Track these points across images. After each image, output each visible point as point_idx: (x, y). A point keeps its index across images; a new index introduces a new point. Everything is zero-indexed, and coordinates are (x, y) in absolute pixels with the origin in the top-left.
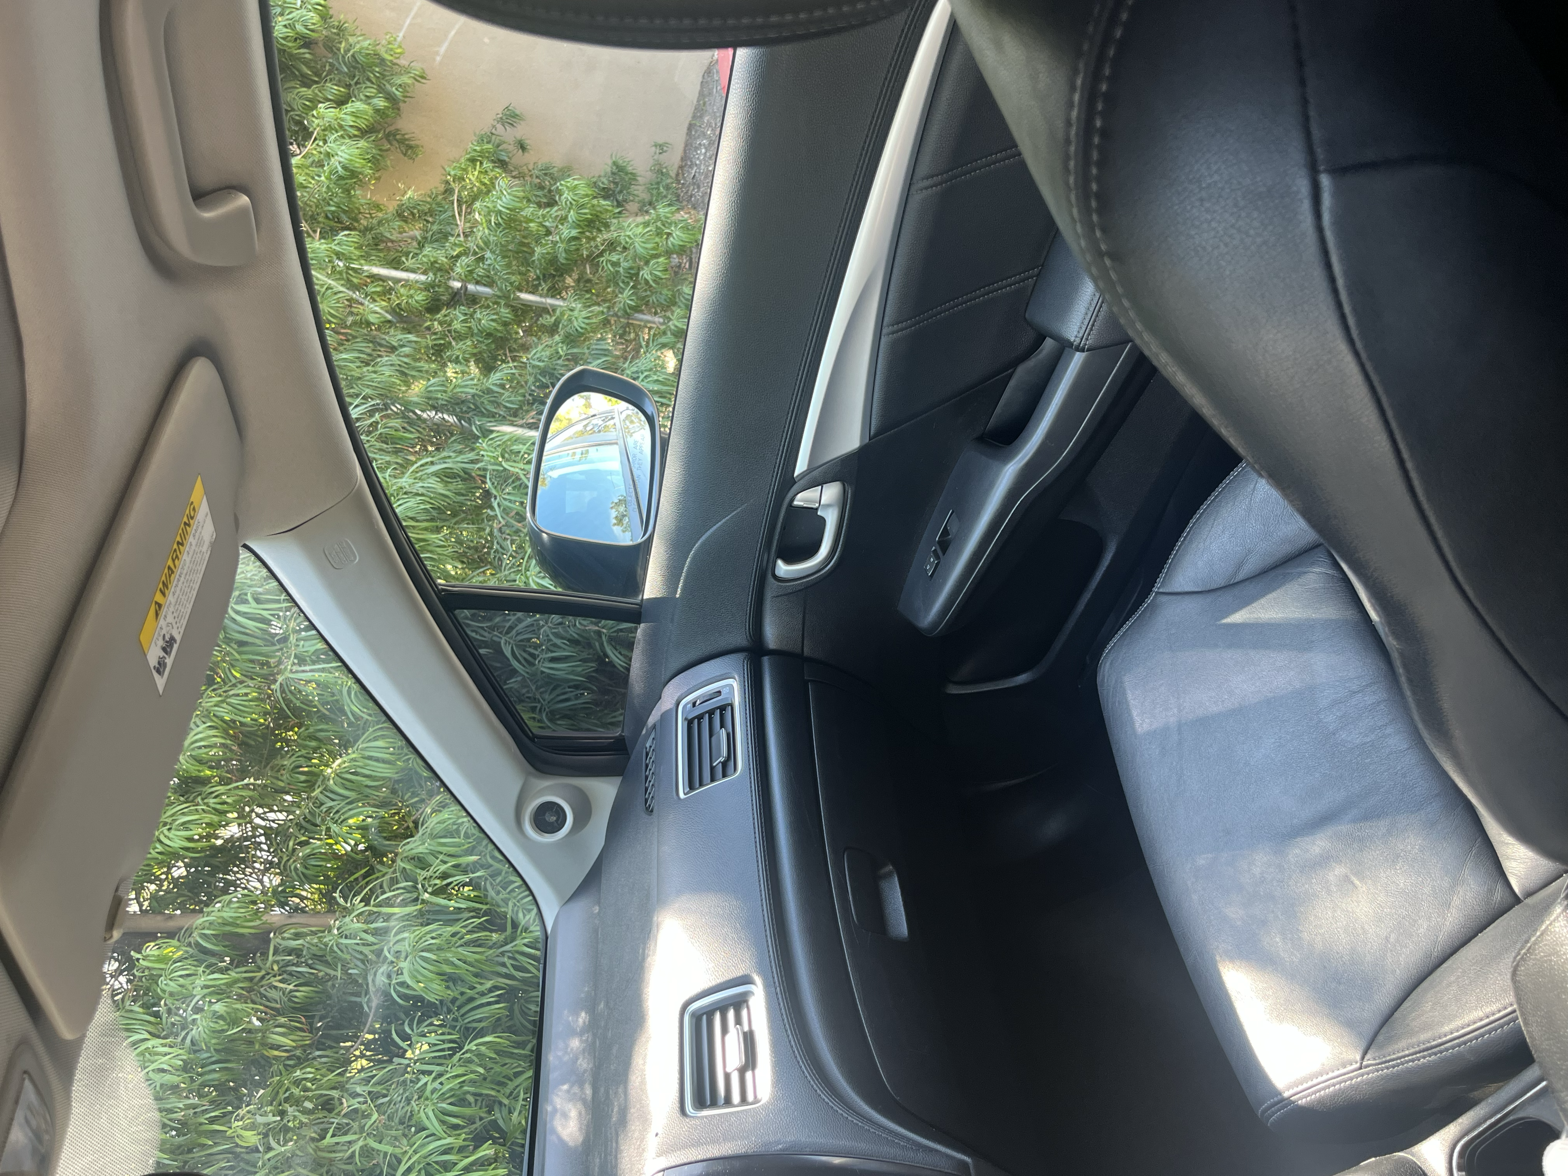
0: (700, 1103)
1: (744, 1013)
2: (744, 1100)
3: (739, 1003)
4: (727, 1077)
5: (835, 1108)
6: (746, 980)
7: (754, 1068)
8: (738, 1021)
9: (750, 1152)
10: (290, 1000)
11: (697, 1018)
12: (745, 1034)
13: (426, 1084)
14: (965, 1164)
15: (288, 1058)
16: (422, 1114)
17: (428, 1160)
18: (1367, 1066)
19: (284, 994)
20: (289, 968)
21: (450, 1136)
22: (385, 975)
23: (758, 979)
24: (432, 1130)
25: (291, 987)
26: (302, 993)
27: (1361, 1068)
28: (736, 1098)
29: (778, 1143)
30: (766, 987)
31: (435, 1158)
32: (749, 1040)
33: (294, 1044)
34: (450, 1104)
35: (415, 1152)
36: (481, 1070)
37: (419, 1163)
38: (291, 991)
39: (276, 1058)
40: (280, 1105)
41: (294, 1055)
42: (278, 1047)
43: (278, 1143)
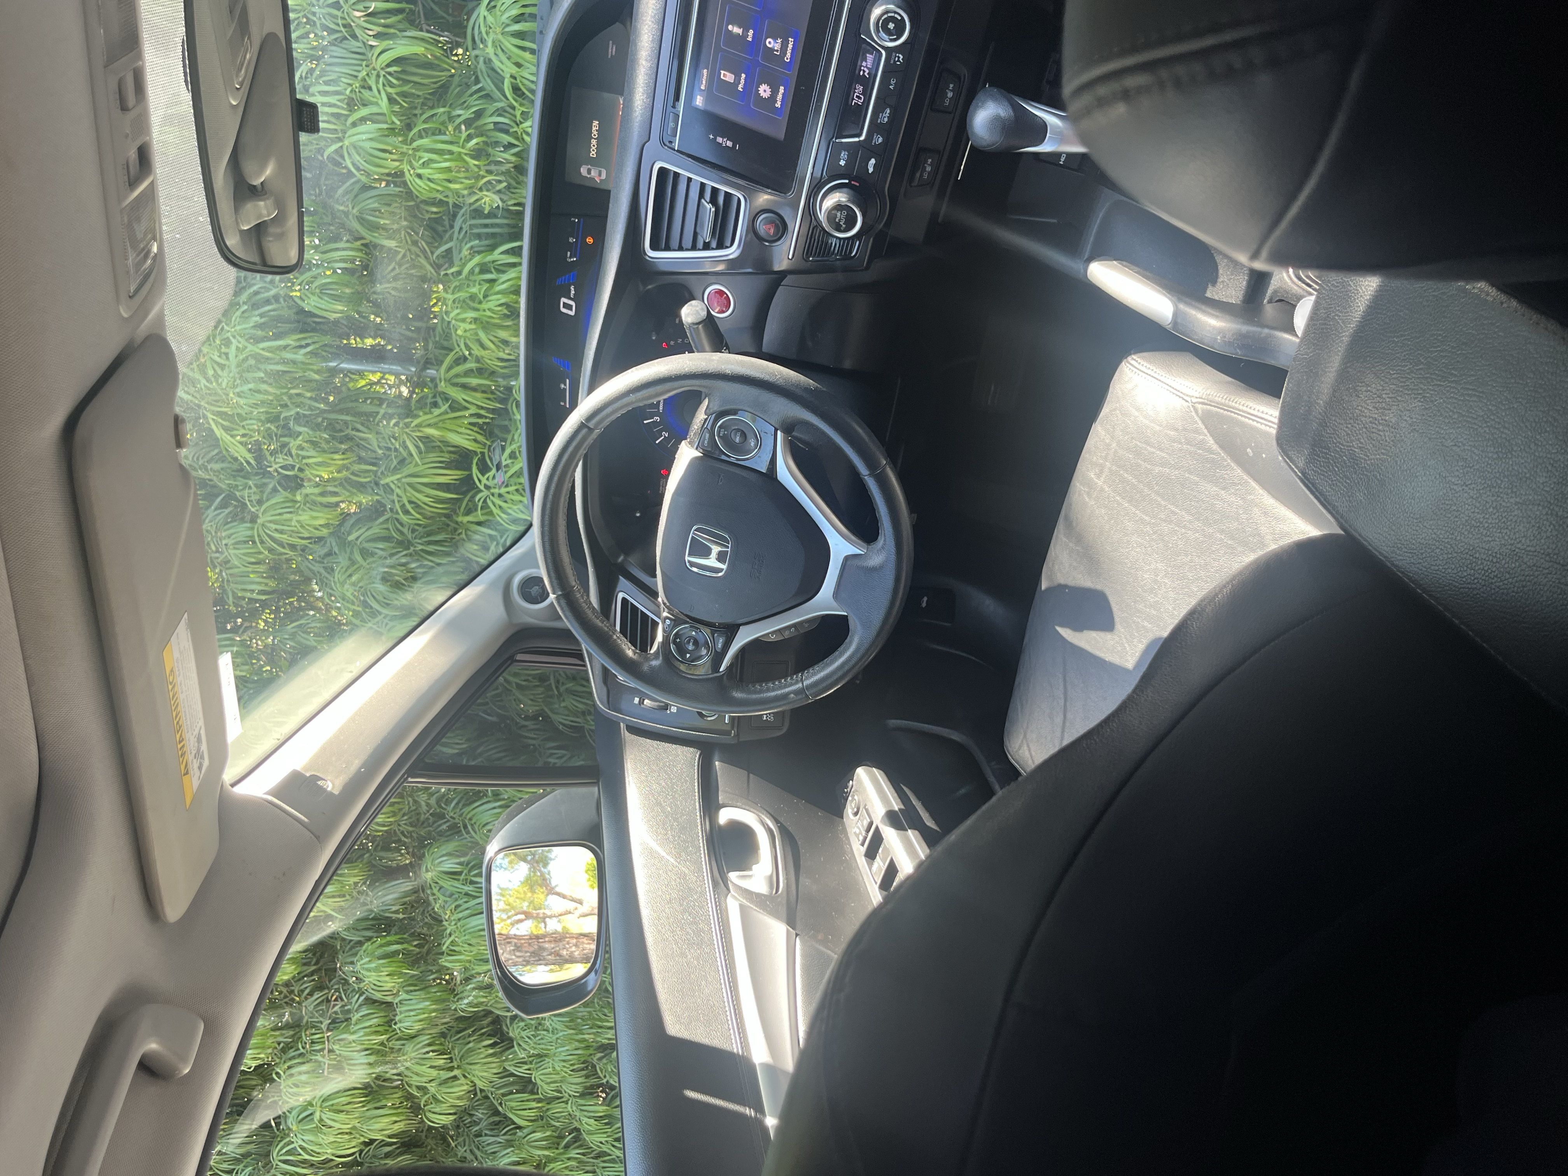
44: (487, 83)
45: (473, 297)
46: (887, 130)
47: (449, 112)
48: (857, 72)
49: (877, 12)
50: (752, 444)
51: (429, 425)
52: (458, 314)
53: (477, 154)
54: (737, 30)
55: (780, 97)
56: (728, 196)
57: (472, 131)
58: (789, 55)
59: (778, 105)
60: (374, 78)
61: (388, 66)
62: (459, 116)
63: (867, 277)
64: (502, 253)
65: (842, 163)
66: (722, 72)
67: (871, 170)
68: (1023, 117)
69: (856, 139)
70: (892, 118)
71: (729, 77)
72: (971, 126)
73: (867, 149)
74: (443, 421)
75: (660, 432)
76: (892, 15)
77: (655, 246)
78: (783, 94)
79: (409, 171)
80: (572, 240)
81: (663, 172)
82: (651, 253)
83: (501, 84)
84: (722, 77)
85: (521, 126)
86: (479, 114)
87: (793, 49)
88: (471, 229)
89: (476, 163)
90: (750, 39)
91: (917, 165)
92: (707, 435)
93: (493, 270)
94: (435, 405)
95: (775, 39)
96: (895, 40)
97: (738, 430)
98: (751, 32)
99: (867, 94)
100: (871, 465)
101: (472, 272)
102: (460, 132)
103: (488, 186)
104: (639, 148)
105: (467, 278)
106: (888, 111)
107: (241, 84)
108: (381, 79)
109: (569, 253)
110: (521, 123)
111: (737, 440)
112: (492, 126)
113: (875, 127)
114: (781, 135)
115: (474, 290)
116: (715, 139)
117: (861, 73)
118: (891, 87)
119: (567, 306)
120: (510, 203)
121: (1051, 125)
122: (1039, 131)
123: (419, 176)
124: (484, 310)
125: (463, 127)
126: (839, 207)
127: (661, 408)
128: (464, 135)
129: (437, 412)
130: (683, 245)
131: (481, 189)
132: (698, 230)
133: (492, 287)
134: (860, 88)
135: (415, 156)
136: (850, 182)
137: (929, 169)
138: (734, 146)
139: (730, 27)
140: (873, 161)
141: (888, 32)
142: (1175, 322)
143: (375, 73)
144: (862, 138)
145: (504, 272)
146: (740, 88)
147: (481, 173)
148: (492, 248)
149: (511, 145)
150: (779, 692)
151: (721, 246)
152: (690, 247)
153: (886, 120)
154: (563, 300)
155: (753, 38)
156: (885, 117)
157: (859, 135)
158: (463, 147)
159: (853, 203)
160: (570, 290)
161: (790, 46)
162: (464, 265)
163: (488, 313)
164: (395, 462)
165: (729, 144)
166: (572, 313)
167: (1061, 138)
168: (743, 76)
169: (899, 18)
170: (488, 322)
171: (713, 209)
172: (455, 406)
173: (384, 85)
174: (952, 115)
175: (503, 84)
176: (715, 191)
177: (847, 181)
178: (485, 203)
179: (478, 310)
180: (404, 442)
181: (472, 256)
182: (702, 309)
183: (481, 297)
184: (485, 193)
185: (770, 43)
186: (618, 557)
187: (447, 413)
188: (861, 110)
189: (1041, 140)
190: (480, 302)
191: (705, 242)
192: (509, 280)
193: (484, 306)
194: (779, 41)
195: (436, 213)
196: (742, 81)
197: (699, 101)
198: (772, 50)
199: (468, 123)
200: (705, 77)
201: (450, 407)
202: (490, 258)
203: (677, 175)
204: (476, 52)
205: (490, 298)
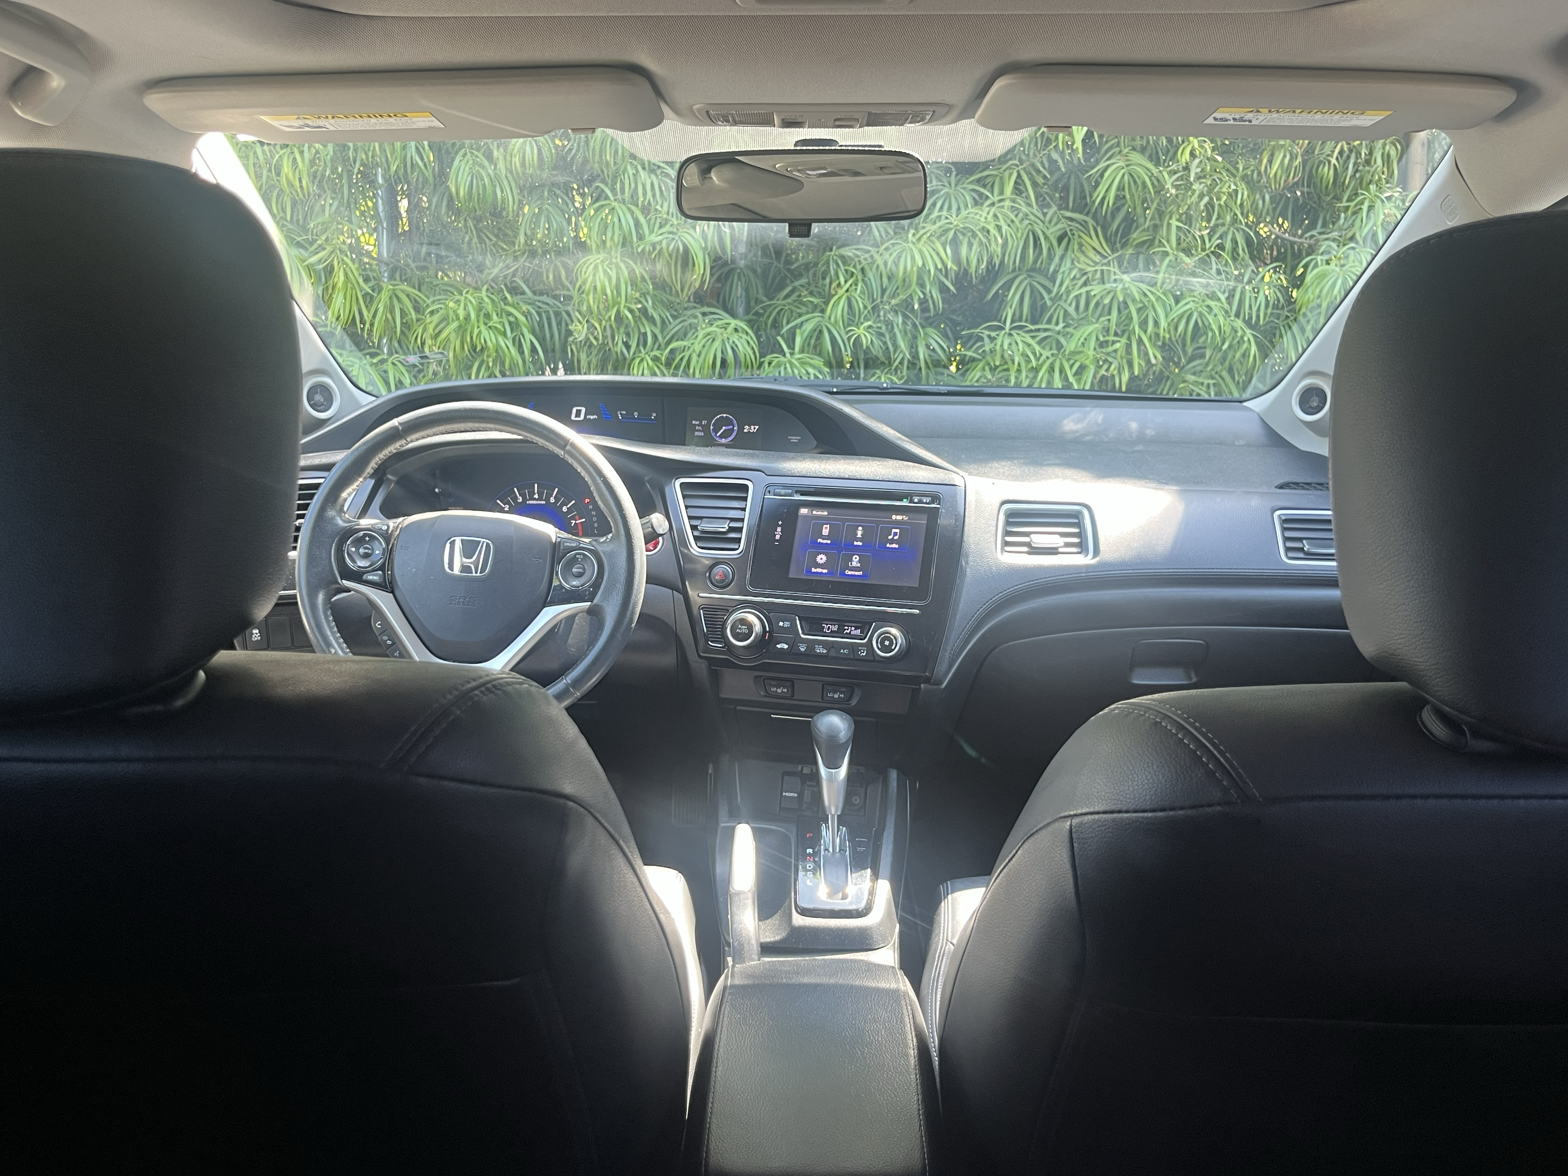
0: (1010, 515)
1: (1074, 550)
2: (1007, 544)
3: (1082, 547)
4: (1027, 534)
5: (987, 604)
6: (1096, 552)
7: (1029, 553)
8: (1067, 545)
9: (964, 544)
10: (1320, 162)
11: (1077, 515)
12: (1057, 548)
13: (1219, 300)
14: (941, 683)
15: (1259, 173)
16: (1188, 299)
17: (1150, 308)
18: (946, 943)
19: (1328, 155)
20: (1353, 156)
21: (1169, 324)
22: (1328, 249)
23: (1094, 561)
24: (1175, 309)
25: (1334, 161)
26: (1328, 173)
27: (947, 940)
28: (1008, 539)
29: (967, 563)
30: (1087, 567)
31: (1151, 314)
32: (1052, 551)
33: (1271, 176)
34: (1196, 321)
35: (1158, 298)
36: (1225, 347)
37: (1149, 301)
38: (1329, 162)
39: (1261, 162)
40: (1210, 176)
41: (1262, 178)
42: (1270, 162)
43: (1177, 180)
44: (675, 326)
45: (488, 316)
46: (810, 655)
47: (648, 293)
48: (847, 624)
49: (894, 631)
50: (574, 583)
51: (346, 274)
52: (471, 303)
53: (619, 318)
54: (859, 534)
55: (819, 570)
56: (738, 540)
57: (637, 313)
58: (850, 573)
59: (814, 570)
60: (671, 229)
61: (682, 241)
62: (647, 301)
63: (692, 656)
64: (532, 343)
65: (781, 624)
66: (828, 526)
67: (779, 646)
68: (842, 748)
69: (800, 632)
70: (821, 656)
71: (826, 531)
72: (828, 714)
73: (794, 642)
74: (353, 288)
75: (508, 503)
76: (894, 642)
77: (682, 484)
78: (822, 573)
79: (599, 258)
80: (636, 414)
81: (745, 488)
82: (678, 483)
83: (676, 338)
84: (825, 526)
85: (647, 356)
86: (651, 320)
87: (855, 576)
88: (545, 312)
89: (613, 318)
90: (855, 543)
91: (781, 682)
92: (574, 545)
93: (514, 334)
94: (367, 280)
95: (859, 562)
96: (878, 648)
97: (584, 569)
98: (860, 544)
99: (833, 634)
100: (576, 683)
101: (509, 314)
102: (635, 303)
103: (592, 327)
104: (759, 468)
105: (502, 309)
106: (825, 651)
107: (791, 172)
108: (671, 236)
109: (624, 412)
110: (649, 355)
111: (574, 570)
112: (643, 331)
113: (811, 644)
114: (792, 574)
115: (495, 317)
116: (779, 526)
117: (846, 628)
118: (842, 651)
119: (579, 413)
120: (574, 347)
121: (838, 772)
122: (833, 764)
123: (596, 267)
124: (478, 327)
125: (640, 306)
126: (750, 627)
127: (531, 502)
128: (633, 307)
129: (361, 281)
130: (689, 509)
131: (588, 321)
132: (704, 520)
133: (500, 334)
134: (835, 628)
135: (612, 264)
136: (767, 632)
137: (779, 691)
138: (777, 541)
139: (860, 528)
140: (786, 646)
141: (882, 643)
142: (738, 894)
143: (675, 230)
144: (803, 636)
145: (514, 344)
146: (819, 540)
147: (604, 322)
148: (533, 332)
149: (628, 346)
150: (331, 638)
151: (696, 538)
152: (689, 515)
153: (818, 651)
154: (583, 410)
155: (857, 546)
156: (820, 650)
157: (804, 633)
158: (625, 306)
159: (755, 637)
160: (593, 415)
161: (857, 573)
162: (513, 306)
163: (476, 331)
164: (299, 239)
165: (778, 537)
166: (573, 417)
167: (831, 779)
168: (829, 542)
169: (893, 648)
170: (466, 330)
171: (724, 530)
172: (369, 299)
173: (667, 238)
174: (821, 700)
175: (677, 340)
176: (740, 530)
177: (768, 630)
178: (576, 325)
179: (478, 321)
180: (324, 249)
181: (523, 314)
182: (663, 530)
183: (490, 324)
184: (586, 326)
185: (856, 559)
186: (392, 475)
187: (361, 291)
188: (820, 632)
189: (828, 766)
190: (486, 324)
191: (697, 526)
192: (508, 348)
193: (483, 327)
194: (859, 565)
195: (548, 277)
196: (825, 541)
197: (804, 511)
198: (851, 561)
199: (644, 311)
200: (822, 513)
201: (367, 294)
202: (525, 331)
203: (745, 499)
204: (700, 316)
205: (490, 331)
